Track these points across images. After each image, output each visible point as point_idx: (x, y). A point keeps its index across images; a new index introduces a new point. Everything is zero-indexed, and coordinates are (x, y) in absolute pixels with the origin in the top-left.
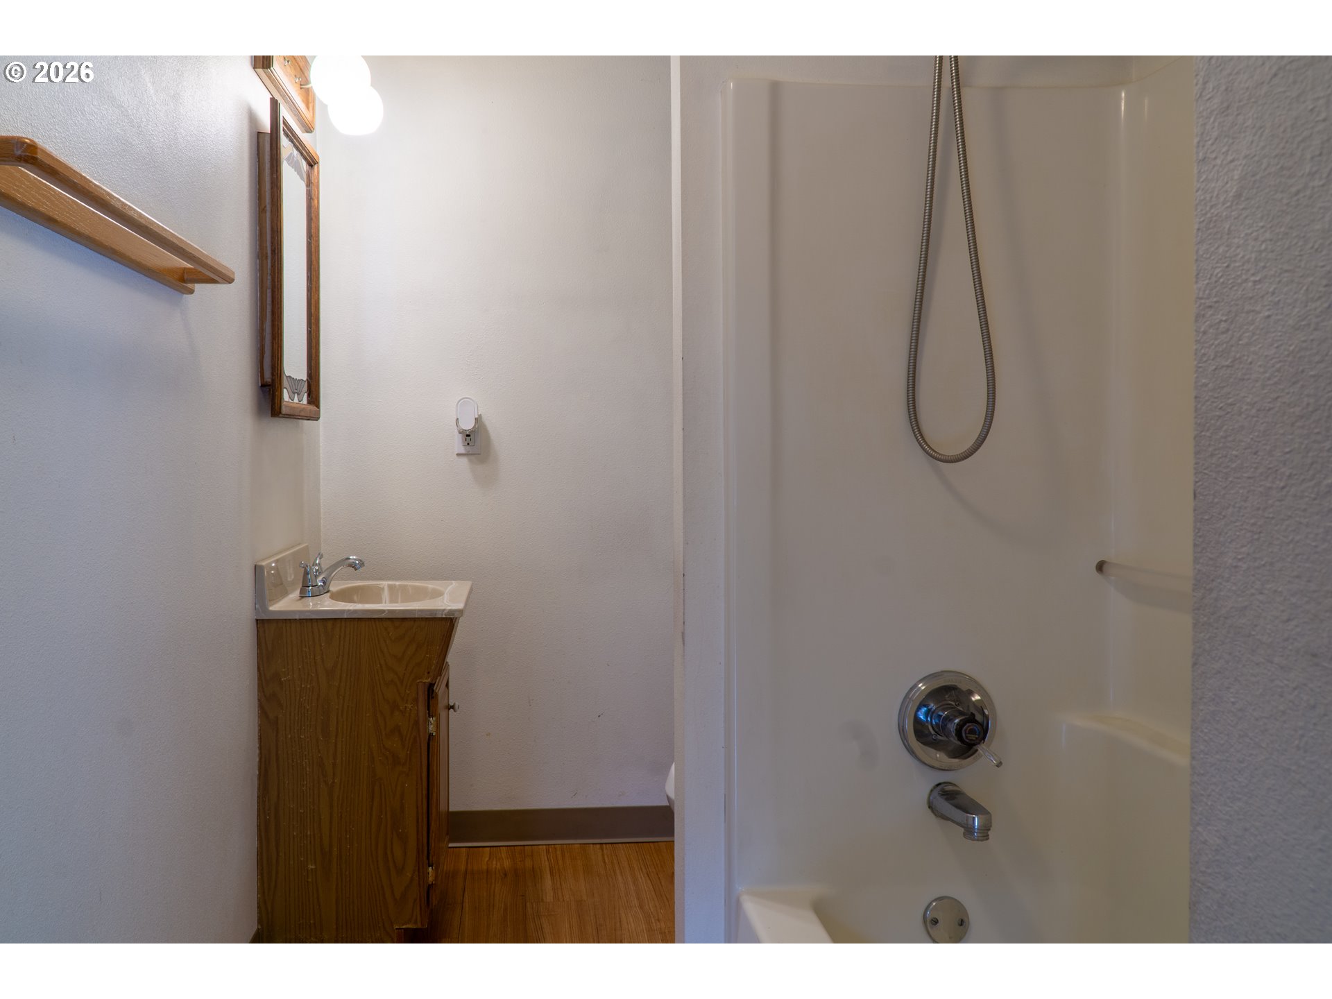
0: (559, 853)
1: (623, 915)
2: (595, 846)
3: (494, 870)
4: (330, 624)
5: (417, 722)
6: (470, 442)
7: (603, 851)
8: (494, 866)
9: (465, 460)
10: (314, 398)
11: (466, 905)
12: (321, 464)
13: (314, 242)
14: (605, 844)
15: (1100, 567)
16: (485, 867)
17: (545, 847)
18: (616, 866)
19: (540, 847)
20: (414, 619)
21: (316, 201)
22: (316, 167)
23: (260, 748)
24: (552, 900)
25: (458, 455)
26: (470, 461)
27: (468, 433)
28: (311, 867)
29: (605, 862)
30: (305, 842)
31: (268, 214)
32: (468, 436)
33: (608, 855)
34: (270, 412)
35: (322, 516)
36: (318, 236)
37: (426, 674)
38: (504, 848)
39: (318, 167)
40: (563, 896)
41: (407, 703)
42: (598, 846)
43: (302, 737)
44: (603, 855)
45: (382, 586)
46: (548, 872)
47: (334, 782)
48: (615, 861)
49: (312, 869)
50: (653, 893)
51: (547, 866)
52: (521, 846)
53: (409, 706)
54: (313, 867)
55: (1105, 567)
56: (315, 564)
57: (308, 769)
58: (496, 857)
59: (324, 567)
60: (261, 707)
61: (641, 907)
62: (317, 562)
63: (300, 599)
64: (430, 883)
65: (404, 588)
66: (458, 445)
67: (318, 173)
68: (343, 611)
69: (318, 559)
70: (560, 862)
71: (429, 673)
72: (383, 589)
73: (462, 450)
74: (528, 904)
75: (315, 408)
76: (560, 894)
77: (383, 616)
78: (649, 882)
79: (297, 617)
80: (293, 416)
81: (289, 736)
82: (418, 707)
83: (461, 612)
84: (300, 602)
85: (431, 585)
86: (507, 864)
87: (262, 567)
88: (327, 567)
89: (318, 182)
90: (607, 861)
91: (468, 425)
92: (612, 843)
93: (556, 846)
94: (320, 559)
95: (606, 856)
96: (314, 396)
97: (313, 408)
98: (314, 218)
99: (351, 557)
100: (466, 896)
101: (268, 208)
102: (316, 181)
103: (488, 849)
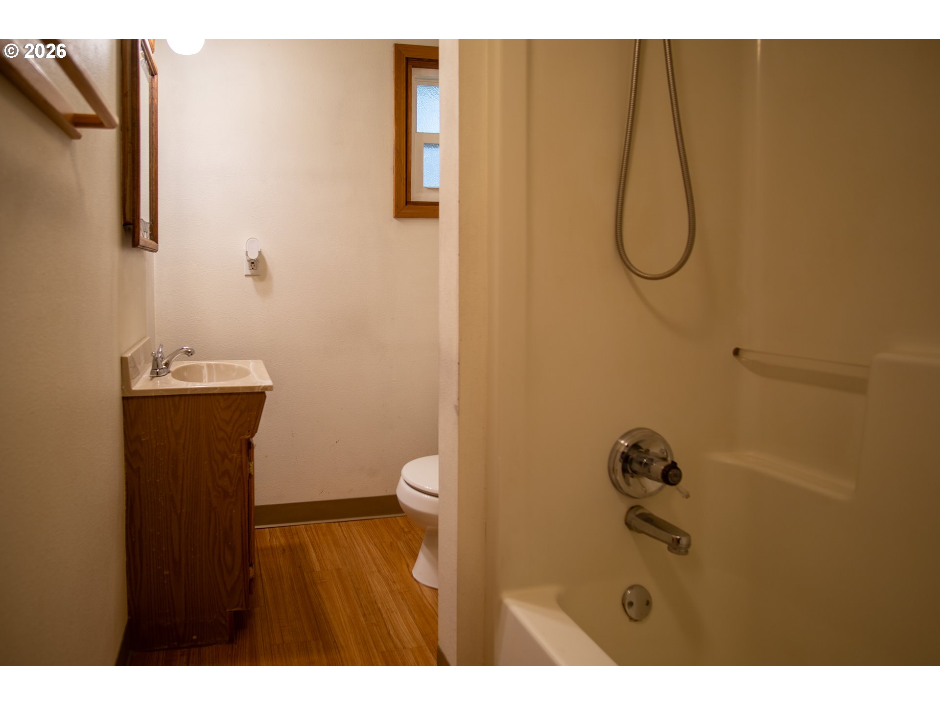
0: (314, 530)
1: (370, 579)
2: (335, 524)
3: (275, 546)
4: (177, 399)
5: (241, 467)
6: (254, 267)
7: (341, 528)
8: (275, 543)
9: (250, 279)
10: (154, 236)
11: (264, 577)
12: (155, 282)
13: (154, 129)
14: (341, 522)
15: (736, 352)
16: (269, 545)
17: (303, 526)
18: (353, 538)
19: (301, 526)
20: (239, 394)
21: (156, 100)
22: (156, 76)
23: (127, 490)
24: (320, 570)
25: (246, 276)
26: (254, 280)
27: (253, 261)
28: (166, 573)
29: (345, 536)
30: (162, 555)
31: (129, 98)
32: (253, 263)
33: (346, 532)
34: (131, 243)
35: (156, 317)
36: (157, 125)
37: (247, 432)
38: (277, 528)
39: (157, 76)
40: (326, 566)
41: (233, 453)
42: (337, 524)
43: (158, 480)
44: (342, 531)
45: (202, 365)
46: (311, 546)
47: (181, 512)
48: (352, 536)
49: (167, 574)
50: (383, 559)
51: (309, 542)
52: (288, 526)
53: (235, 455)
54: (168, 573)
55: (741, 353)
56: (159, 352)
57: (162, 503)
58: (274, 536)
59: (166, 355)
60: (127, 460)
61: (379, 571)
62: (160, 350)
63: (151, 380)
64: (251, 578)
65: (217, 366)
66: (246, 269)
67: (157, 81)
68: (186, 389)
69: (160, 348)
70: (317, 538)
71: (249, 431)
72: (203, 367)
73: (249, 273)
74: (305, 574)
75: (155, 243)
76: (324, 564)
77: (216, 392)
78: (378, 551)
79: (153, 394)
80: (145, 248)
81: (148, 481)
82: (241, 455)
83: (269, 388)
84: (151, 382)
85: (237, 364)
86: (283, 541)
87: (126, 359)
88: (167, 355)
89: (157, 88)
90: (346, 536)
91: (254, 256)
92: (345, 521)
93: (311, 525)
94: (162, 348)
95: (344, 532)
96: (155, 236)
97: (153, 243)
98: (154, 112)
99: (184, 348)
100: (262, 569)
101: (129, 94)
102: (156, 86)
103: (267, 529)
